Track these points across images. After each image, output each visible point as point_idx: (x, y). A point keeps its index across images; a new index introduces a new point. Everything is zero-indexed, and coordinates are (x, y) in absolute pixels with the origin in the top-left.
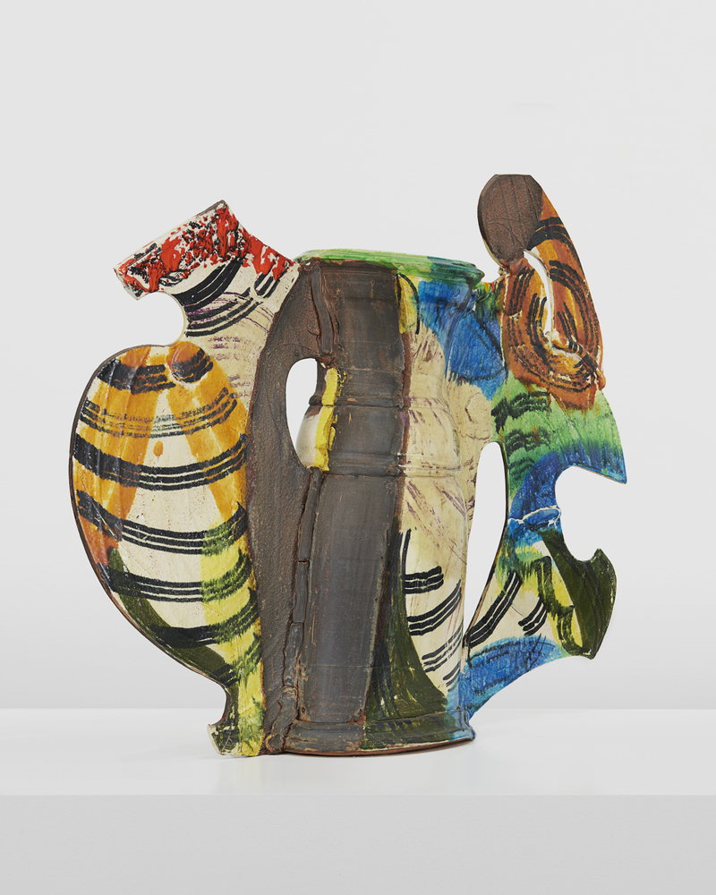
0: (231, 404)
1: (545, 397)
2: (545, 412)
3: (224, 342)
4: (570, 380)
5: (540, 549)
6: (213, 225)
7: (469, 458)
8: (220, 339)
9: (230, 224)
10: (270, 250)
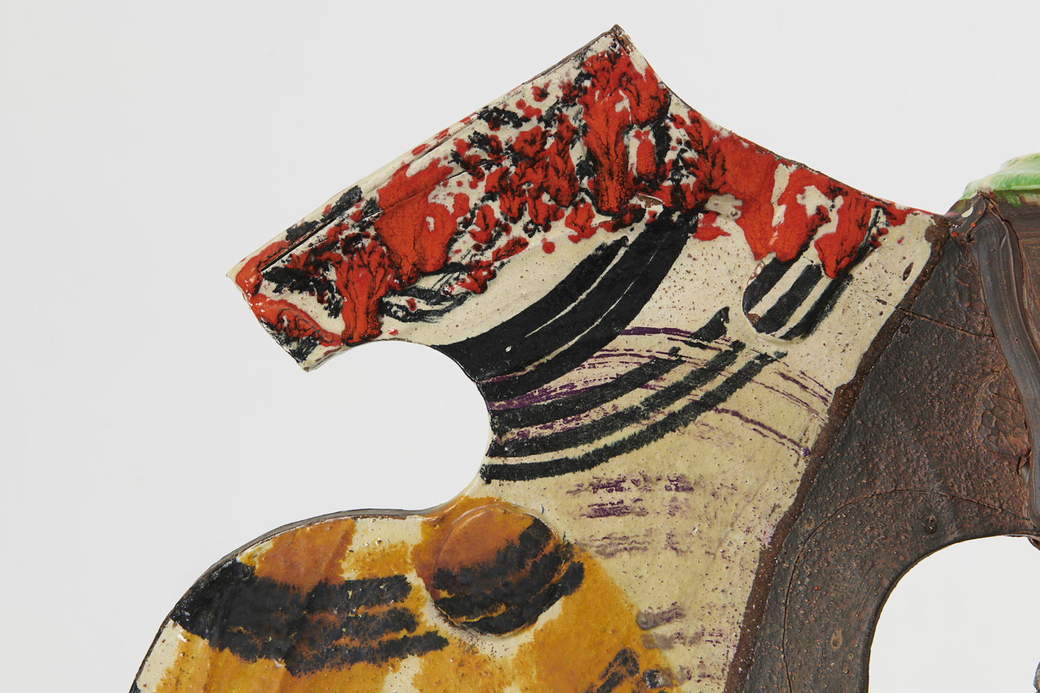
3: (628, 496)
6: (570, 112)
8: (616, 486)
9: (637, 100)
10: (804, 177)
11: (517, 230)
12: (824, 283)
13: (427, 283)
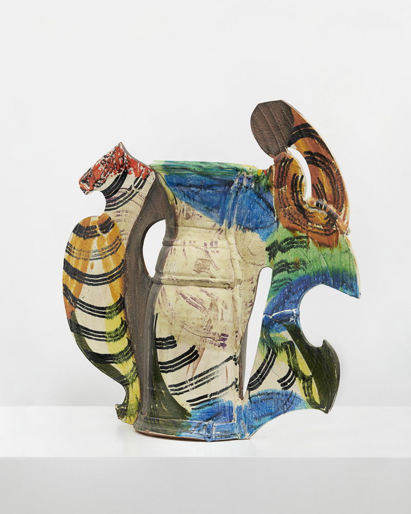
0: (119, 245)
1: (306, 240)
2: (305, 249)
3: (121, 213)
4: (322, 228)
5: (286, 336)
6: (113, 155)
7: (251, 277)
8: (119, 212)
9: (121, 154)
10: (141, 164)
11: (108, 173)
12: (143, 181)
13: (99, 182)
